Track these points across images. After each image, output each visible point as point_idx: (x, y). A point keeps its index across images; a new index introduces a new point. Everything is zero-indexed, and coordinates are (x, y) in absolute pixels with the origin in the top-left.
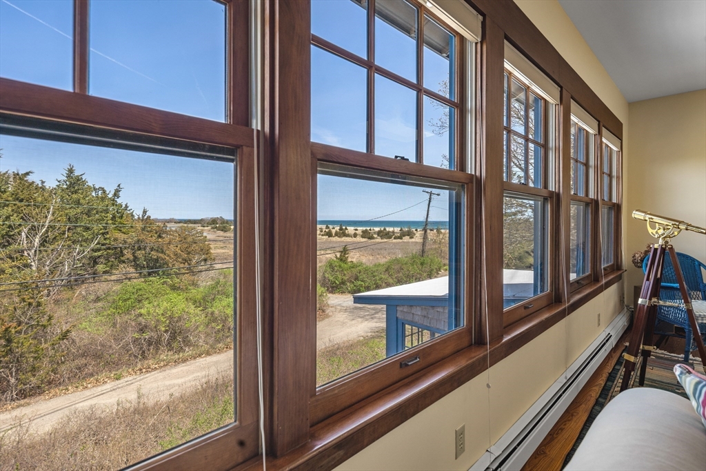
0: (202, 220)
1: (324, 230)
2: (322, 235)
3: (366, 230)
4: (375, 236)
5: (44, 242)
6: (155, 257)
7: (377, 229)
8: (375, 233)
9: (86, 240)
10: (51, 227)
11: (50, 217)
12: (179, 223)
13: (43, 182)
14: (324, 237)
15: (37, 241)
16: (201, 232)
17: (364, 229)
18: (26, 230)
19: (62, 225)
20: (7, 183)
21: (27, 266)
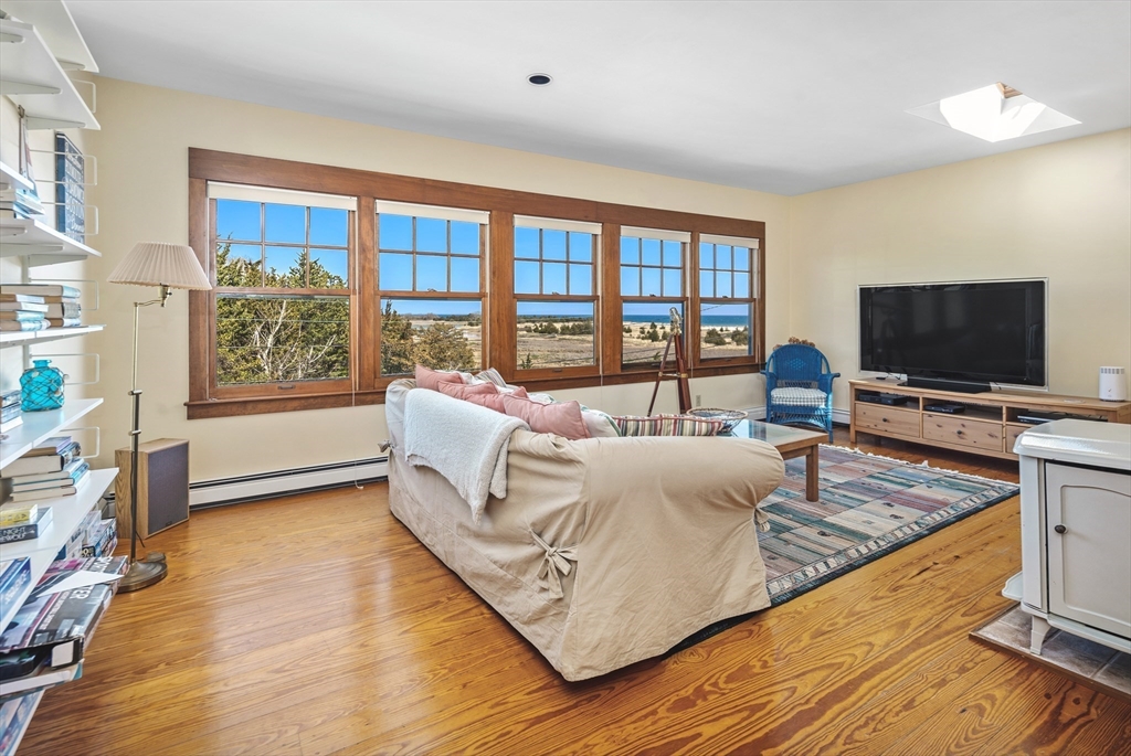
0: (470, 316)
1: (646, 331)
2: (643, 338)
3: (714, 330)
4: (728, 340)
5: (277, 341)
6: (396, 363)
7: (732, 329)
8: (728, 336)
9: (318, 341)
10: (285, 326)
11: (283, 312)
12: (440, 320)
13: (274, 270)
14: (646, 341)
15: (270, 340)
16: (461, 333)
17: (711, 328)
18: (259, 328)
19: (295, 323)
20: (239, 275)
21: (261, 369)
